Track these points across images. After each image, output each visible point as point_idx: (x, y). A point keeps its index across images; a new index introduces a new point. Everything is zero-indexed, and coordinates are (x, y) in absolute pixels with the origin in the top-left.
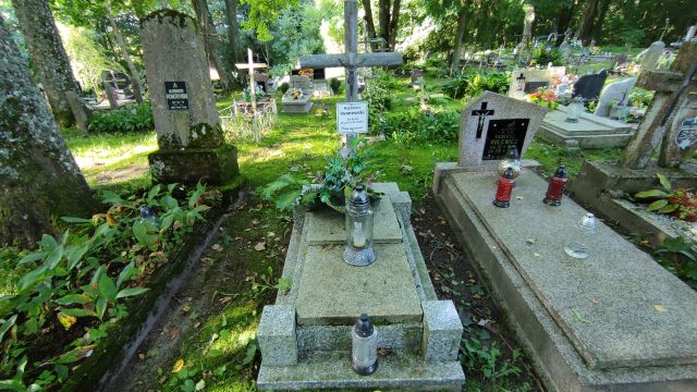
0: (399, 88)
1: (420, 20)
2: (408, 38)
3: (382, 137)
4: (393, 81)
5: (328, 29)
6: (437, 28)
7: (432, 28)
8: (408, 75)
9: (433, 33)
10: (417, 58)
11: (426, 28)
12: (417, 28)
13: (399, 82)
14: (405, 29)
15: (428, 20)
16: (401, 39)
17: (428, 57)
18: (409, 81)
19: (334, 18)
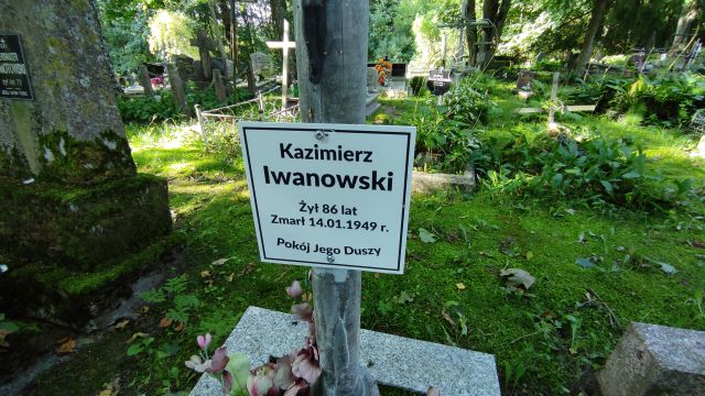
0: (499, 94)
1: (533, 17)
2: (515, 37)
3: (468, 176)
4: (492, 83)
5: (421, 25)
6: (554, 25)
7: (547, 26)
8: (512, 78)
9: (548, 31)
10: (524, 60)
11: (540, 25)
12: (528, 25)
13: (501, 86)
14: (512, 26)
15: (542, 16)
16: (507, 38)
17: (539, 59)
18: (513, 86)
19: (429, 13)
